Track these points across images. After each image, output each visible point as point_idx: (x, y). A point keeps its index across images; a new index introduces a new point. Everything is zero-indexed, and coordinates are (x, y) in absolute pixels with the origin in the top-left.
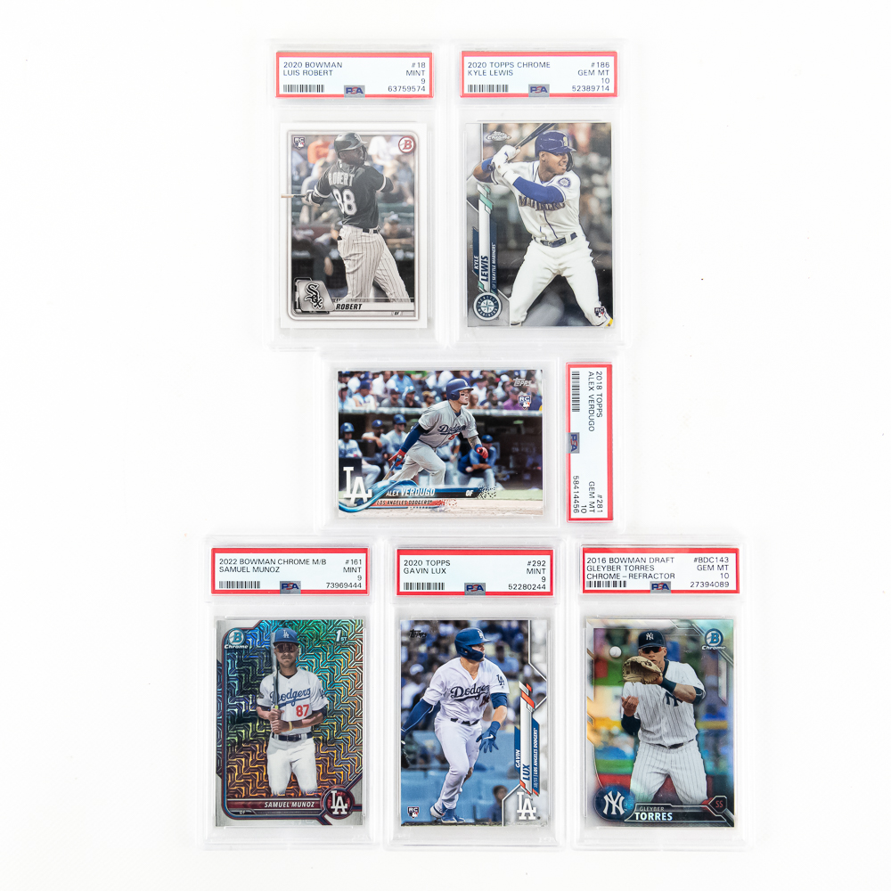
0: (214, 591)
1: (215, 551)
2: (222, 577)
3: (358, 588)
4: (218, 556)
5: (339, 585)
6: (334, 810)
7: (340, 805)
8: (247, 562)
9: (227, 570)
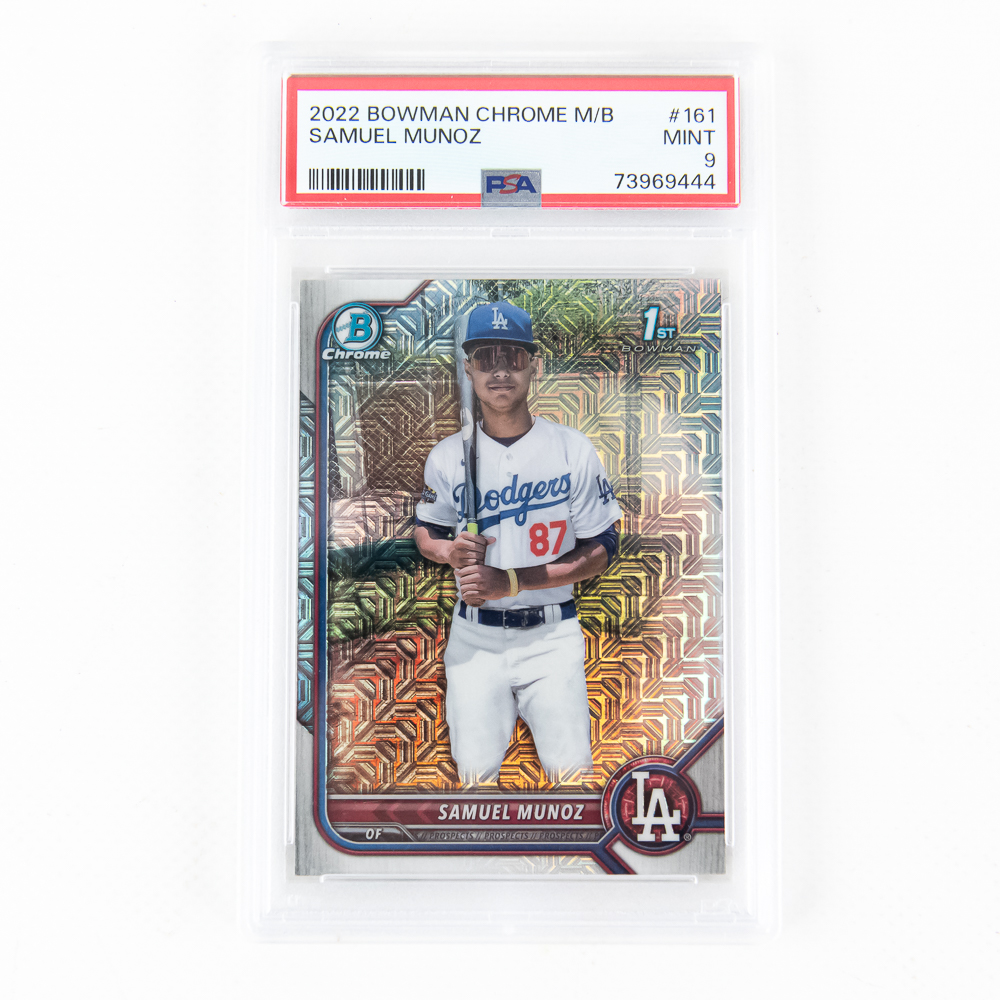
0: (293, 197)
1: (297, 84)
2: (314, 157)
3: (706, 190)
4: (307, 99)
5: (652, 181)
6: (640, 828)
7: (658, 813)
8: (388, 114)
9: (331, 136)
